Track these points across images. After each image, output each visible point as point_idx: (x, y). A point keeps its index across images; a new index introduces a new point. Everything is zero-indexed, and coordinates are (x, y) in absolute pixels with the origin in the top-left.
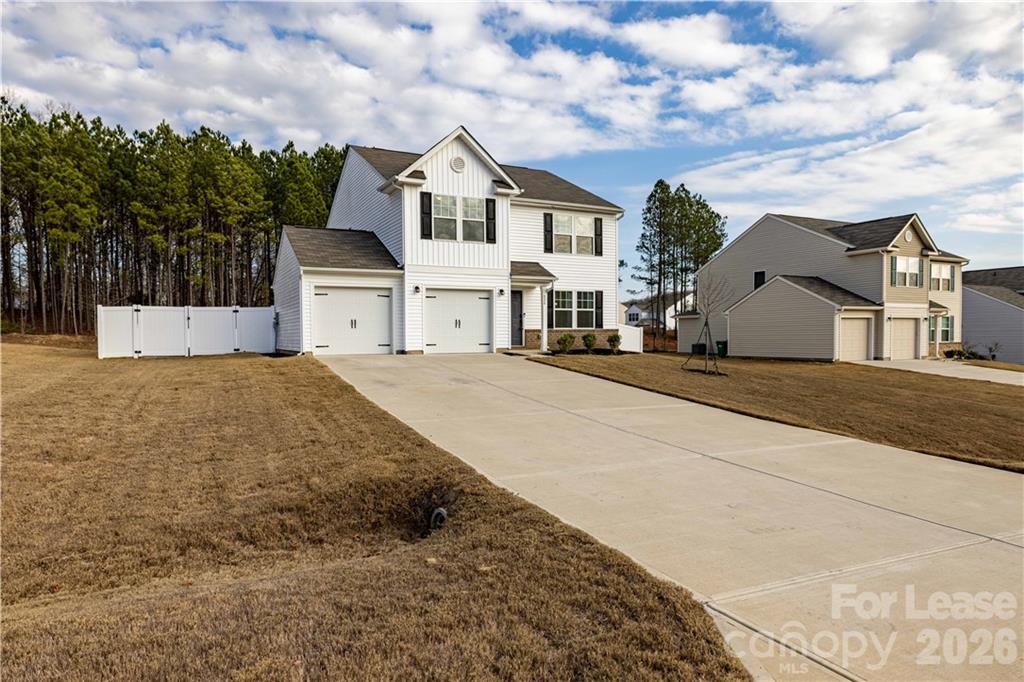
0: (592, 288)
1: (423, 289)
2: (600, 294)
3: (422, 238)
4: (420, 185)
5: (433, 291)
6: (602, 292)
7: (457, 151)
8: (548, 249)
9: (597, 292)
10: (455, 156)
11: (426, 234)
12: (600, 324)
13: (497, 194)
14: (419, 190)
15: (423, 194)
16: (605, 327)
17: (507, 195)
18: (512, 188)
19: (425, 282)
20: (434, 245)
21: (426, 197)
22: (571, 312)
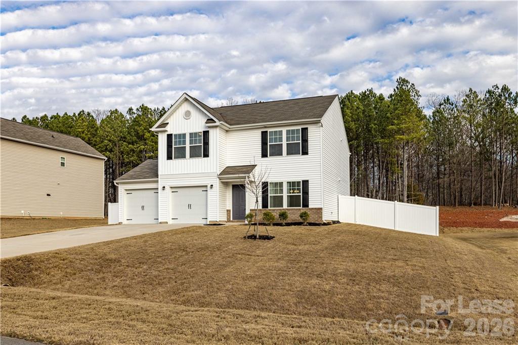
0: (300, 179)
1: (167, 188)
2: (306, 183)
3: (167, 159)
4: (166, 131)
5: (175, 189)
6: (308, 181)
7: (186, 107)
8: (264, 155)
9: (303, 181)
10: (186, 110)
11: (169, 157)
12: (306, 204)
13: (209, 127)
14: (167, 133)
15: (168, 135)
16: (310, 207)
17: (216, 127)
18: (215, 122)
19: (169, 183)
20: (175, 162)
21: (170, 137)
22: (282, 196)
